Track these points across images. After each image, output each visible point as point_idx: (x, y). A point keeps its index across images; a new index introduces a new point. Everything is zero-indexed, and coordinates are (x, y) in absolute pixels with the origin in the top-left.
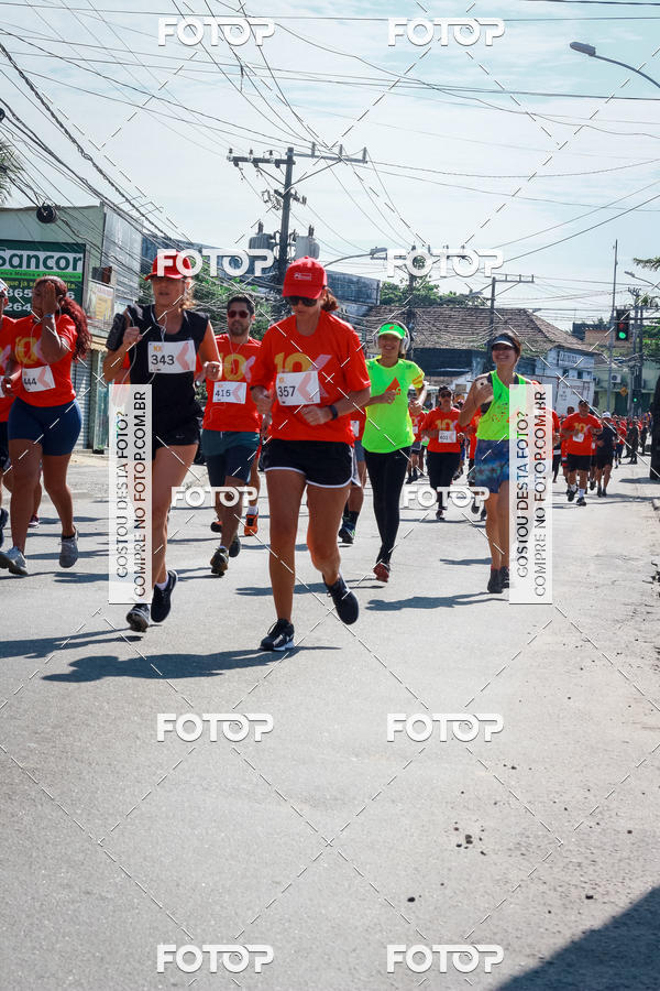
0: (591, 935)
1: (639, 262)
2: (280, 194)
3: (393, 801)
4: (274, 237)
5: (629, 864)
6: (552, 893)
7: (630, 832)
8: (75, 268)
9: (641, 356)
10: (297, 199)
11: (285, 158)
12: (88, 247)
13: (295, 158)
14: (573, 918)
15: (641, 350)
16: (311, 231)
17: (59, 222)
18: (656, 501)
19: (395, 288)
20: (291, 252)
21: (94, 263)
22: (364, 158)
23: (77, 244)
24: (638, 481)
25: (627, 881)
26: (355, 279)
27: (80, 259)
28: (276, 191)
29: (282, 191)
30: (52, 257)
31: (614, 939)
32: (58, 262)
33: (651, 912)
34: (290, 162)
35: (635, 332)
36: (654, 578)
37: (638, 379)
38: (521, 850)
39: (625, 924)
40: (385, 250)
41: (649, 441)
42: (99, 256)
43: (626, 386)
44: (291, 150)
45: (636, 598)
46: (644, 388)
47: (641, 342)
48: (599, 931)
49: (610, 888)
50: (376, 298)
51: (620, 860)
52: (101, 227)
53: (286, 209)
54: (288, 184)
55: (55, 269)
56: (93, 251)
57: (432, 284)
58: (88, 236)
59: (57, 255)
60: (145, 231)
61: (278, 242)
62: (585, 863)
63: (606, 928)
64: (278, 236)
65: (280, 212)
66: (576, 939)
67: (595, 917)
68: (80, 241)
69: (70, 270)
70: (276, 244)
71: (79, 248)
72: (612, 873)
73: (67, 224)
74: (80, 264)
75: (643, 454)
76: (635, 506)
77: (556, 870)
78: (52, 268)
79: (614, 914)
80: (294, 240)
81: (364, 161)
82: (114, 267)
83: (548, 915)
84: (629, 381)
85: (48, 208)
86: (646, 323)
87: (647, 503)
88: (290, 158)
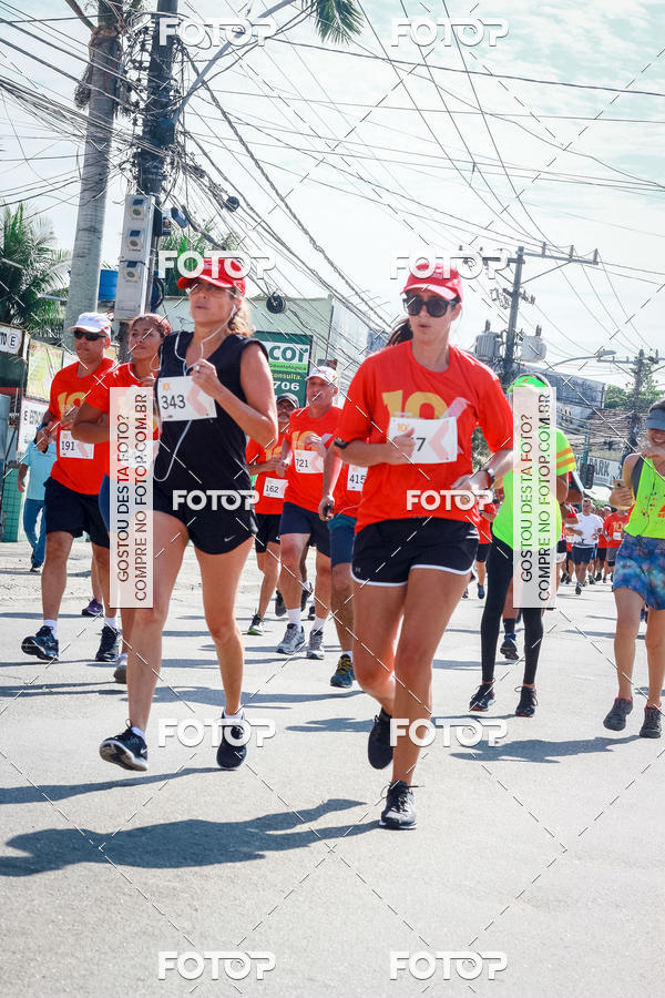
2: (508, 293)
3: (617, 906)
4: (501, 336)
8: (301, 360)
10: (525, 298)
11: (515, 256)
12: (315, 339)
13: (524, 257)
16: (538, 331)
17: (288, 313)
19: (620, 391)
20: (518, 352)
21: (319, 354)
22: (595, 258)
23: (305, 336)
26: (579, 381)
27: (306, 350)
28: (504, 290)
29: (511, 290)
30: (279, 348)
32: (284, 352)
34: (519, 261)
40: (615, 353)
42: (325, 347)
44: (521, 249)
50: (600, 401)
52: (329, 320)
53: (515, 308)
54: (517, 283)
55: (282, 360)
56: (320, 342)
57: (658, 389)
58: (315, 328)
59: (283, 346)
60: (373, 325)
61: (505, 340)
64: (505, 334)
65: (509, 310)
68: (309, 333)
69: (296, 360)
70: (503, 343)
71: (306, 339)
73: (296, 315)
74: (306, 355)
78: (278, 359)
80: (521, 339)
81: (595, 262)
82: (340, 359)
85: (278, 299)
88: (520, 257)
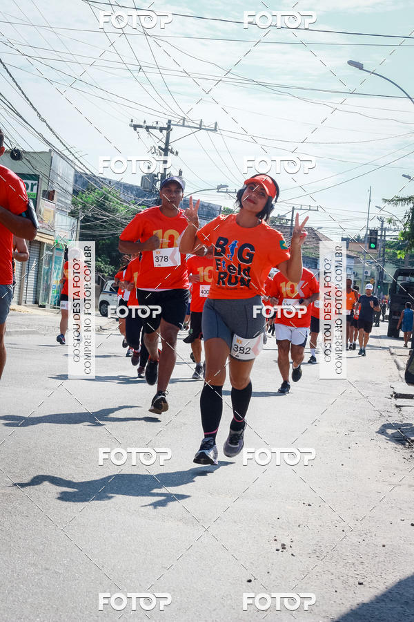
0: (363, 606)
1: (386, 200)
2: (162, 149)
4: (157, 176)
5: (384, 565)
6: (337, 580)
7: (384, 546)
8: (32, 190)
9: (384, 260)
10: (172, 152)
11: (166, 126)
12: (41, 176)
13: (172, 127)
14: (351, 596)
15: (383, 256)
16: (181, 173)
17: (24, 160)
18: (392, 349)
21: (44, 187)
23: (35, 175)
24: (380, 337)
25: (383, 575)
26: (206, 205)
27: (35, 184)
28: (159, 147)
29: (163, 147)
31: (378, 609)
33: (399, 594)
34: (168, 129)
35: (380, 244)
36: (392, 396)
37: (381, 274)
38: (317, 554)
39: (383, 601)
40: (227, 186)
41: (387, 313)
42: (47, 181)
43: (373, 278)
44: (170, 121)
45: (381, 407)
46: (385, 279)
47: (384, 250)
48: (367, 604)
49: (373, 578)
51: (379, 562)
52: (49, 164)
54: (167, 143)
56: (44, 179)
58: (41, 170)
60: (77, 169)
61: (160, 178)
62: (357, 563)
63: (372, 602)
64: (159, 175)
66: (353, 608)
67: (365, 595)
68: (37, 173)
70: (158, 180)
71: (35, 177)
72: (374, 570)
73: (29, 162)
74: (35, 187)
75: (383, 321)
76: (378, 352)
77: (338, 566)
79: (377, 594)
81: (215, 130)
82: (57, 189)
83: (335, 593)
84: (376, 276)
85: (17, 151)
86: (387, 239)
87: (386, 350)
88: (169, 127)
